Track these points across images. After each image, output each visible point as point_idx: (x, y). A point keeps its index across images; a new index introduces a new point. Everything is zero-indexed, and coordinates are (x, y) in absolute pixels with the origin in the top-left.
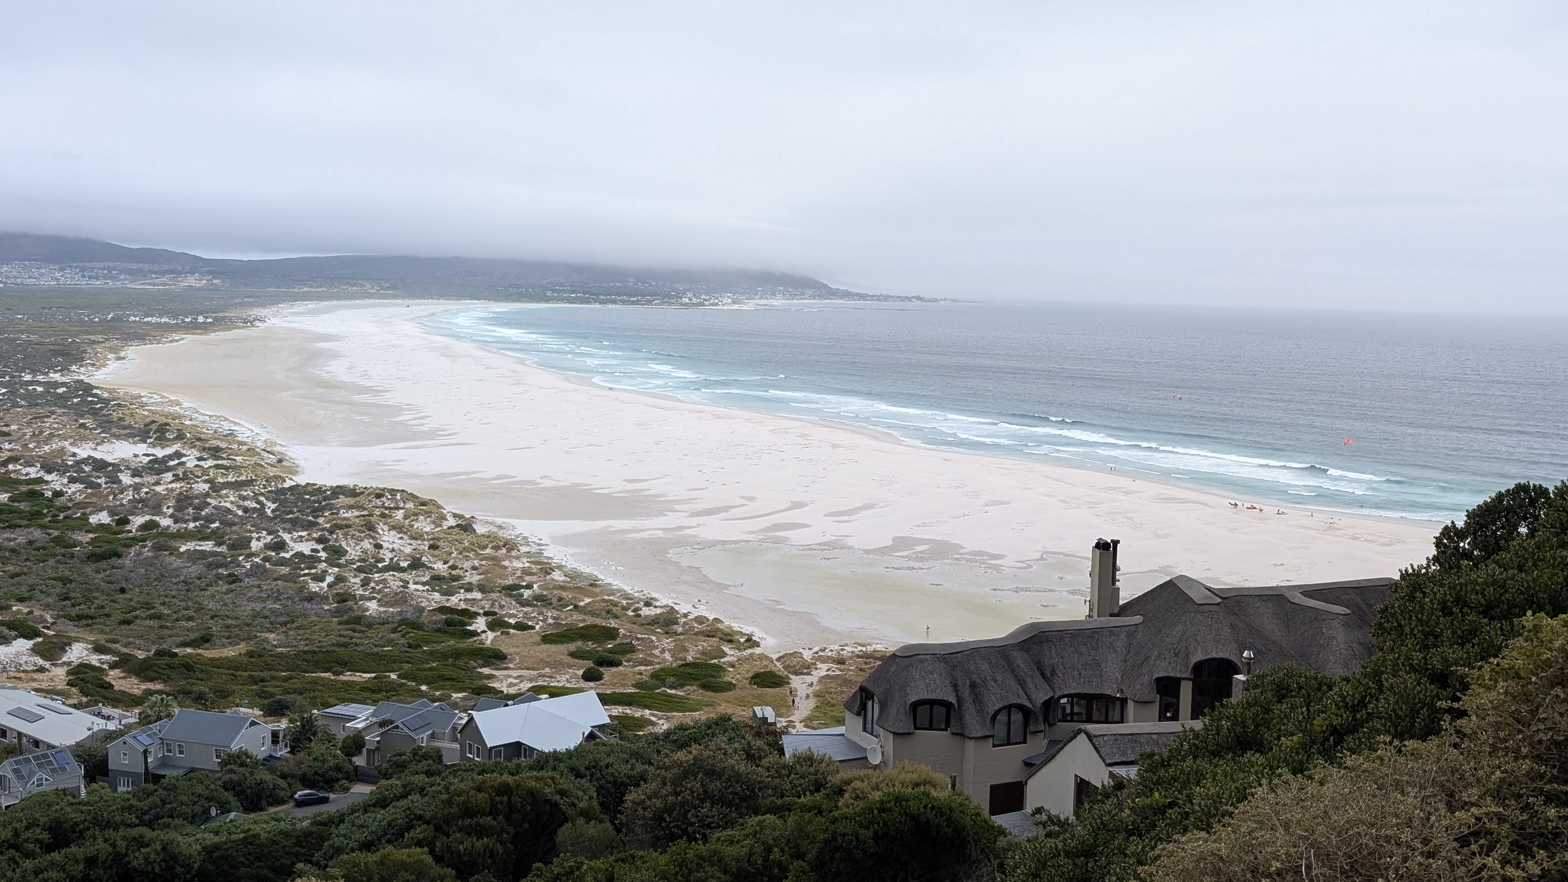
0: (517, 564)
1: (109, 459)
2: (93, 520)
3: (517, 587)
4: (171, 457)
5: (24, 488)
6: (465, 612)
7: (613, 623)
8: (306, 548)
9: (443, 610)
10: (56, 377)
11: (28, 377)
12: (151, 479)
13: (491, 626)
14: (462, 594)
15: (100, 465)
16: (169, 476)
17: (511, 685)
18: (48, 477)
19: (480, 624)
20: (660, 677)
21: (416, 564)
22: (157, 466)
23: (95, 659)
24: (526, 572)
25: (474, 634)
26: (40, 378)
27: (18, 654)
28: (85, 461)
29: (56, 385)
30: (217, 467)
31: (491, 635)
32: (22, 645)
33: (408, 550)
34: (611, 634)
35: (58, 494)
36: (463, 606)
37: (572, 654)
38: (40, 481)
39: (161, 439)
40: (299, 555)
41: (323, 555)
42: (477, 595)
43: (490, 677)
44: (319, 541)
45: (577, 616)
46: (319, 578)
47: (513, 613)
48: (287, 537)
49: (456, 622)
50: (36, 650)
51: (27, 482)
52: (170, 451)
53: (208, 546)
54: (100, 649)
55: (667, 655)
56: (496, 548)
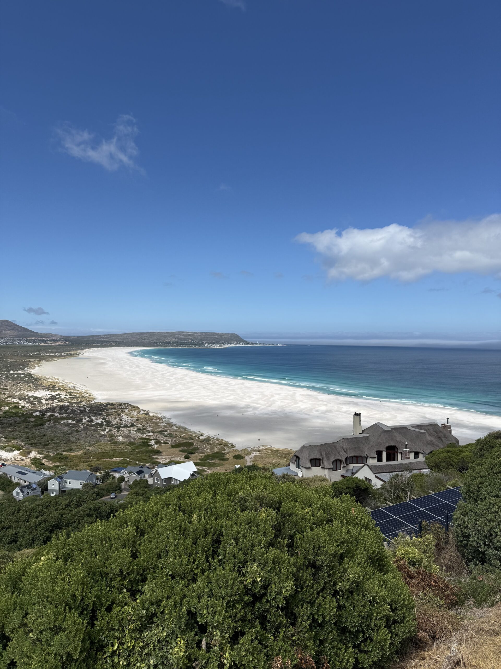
0: (162, 424)
1: (38, 396)
2: (35, 414)
3: (162, 431)
4: (57, 395)
5: (13, 405)
6: (148, 439)
7: (192, 441)
8: (99, 421)
9: (141, 439)
10: (20, 372)
11: (12, 372)
12: (51, 402)
13: (156, 443)
14: (147, 434)
15: (36, 398)
16: (56, 401)
17: (163, 461)
18: (20, 402)
19: (153, 442)
20: (207, 457)
21: (132, 425)
22: (53, 398)
23: (38, 456)
24: (165, 427)
25: (151, 445)
26: (16, 372)
27: (15, 455)
28: (31, 397)
29: (21, 374)
30: (71, 398)
31: (156, 446)
32: (17, 452)
33: (130, 421)
34: (192, 444)
35: (23, 407)
36: (147, 437)
37: (180, 451)
38: (17, 403)
39: (53, 390)
40: (98, 423)
41: (104, 423)
42: (151, 434)
43: (157, 458)
44: (103, 419)
45: (181, 440)
46: (104, 430)
47: (163, 439)
48: (93, 418)
49: (146, 442)
50: (21, 454)
51: (14, 403)
52: (56, 393)
53: (70, 421)
54: (39, 453)
55: (208, 451)
56: (156, 420)
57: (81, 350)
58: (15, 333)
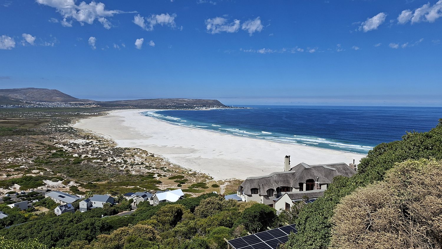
0: (163, 163)
1: (77, 143)
2: (74, 156)
3: (163, 168)
4: (90, 142)
5: (59, 149)
6: (153, 173)
7: (183, 175)
8: (119, 161)
9: (148, 173)
10: (65, 126)
11: (59, 126)
12: (86, 147)
13: (158, 176)
14: (152, 170)
15: (75, 144)
16: (90, 146)
17: (163, 188)
18: (64, 147)
19: (156, 176)
20: (193, 186)
21: (142, 164)
22: (87, 144)
23: (75, 185)
24: (165, 165)
25: (155, 178)
26: (62, 126)
27: (59, 184)
28: (72, 143)
29: (65, 128)
30: (100, 144)
31: (158, 178)
32: (60, 182)
33: (141, 161)
34: (183, 177)
35: (66, 150)
36: (152, 172)
37: (175, 181)
38: (62, 148)
39: (88, 139)
40: (118, 162)
41: (123, 162)
42: (155, 170)
43: (159, 186)
44: (122, 159)
45: (176, 174)
46: (122, 167)
47: (163, 173)
48: (115, 158)
49: (151, 175)
50: (63, 183)
51: (60, 148)
53: (99, 161)
54: (76, 183)
55: (195, 181)
56: (159, 160)
57: (109, 111)
58: (62, 99)
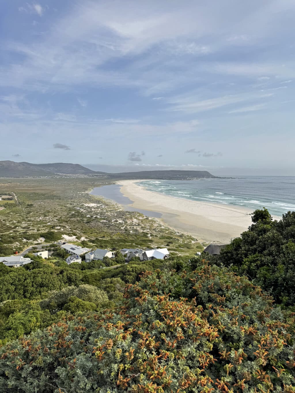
0: (156, 225)
1: (91, 206)
2: (87, 216)
3: (155, 229)
6: (147, 233)
7: (172, 236)
8: (121, 221)
9: (143, 233)
10: (83, 193)
11: (79, 193)
12: (97, 210)
13: (151, 236)
14: (146, 230)
15: (89, 207)
16: (100, 209)
17: (153, 246)
18: (81, 209)
19: (149, 235)
20: (180, 246)
21: (139, 225)
22: (98, 208)
23: (86, 240)
24: (157, 227)
25: (148, 237)
26: (81, 193)
27: (73, 239)
28: (86, 207)
30: (107, 208)
32: (74, 237)
33: (138, 222)
34: (171, 238)
35: (82, 212)
37: (164, 241)
38: (79, 210)
39: (99, 203)
40: (120, 223)
41: (124, 223)
42: (149, 230)
43: (150, 245)
44: (123, 220)
45: (166, 234)
46: (123, 227)
47: (154, 233)
48: (118, 219)
49: (145, 235)
50: (76, 238)
51: (77, 210)
52: (100, 205)
53: (105, 221)
54: (86, 238)
55: (181, 242)
56: (152, 222)
57: (116, 181)
58: (83, 171)
